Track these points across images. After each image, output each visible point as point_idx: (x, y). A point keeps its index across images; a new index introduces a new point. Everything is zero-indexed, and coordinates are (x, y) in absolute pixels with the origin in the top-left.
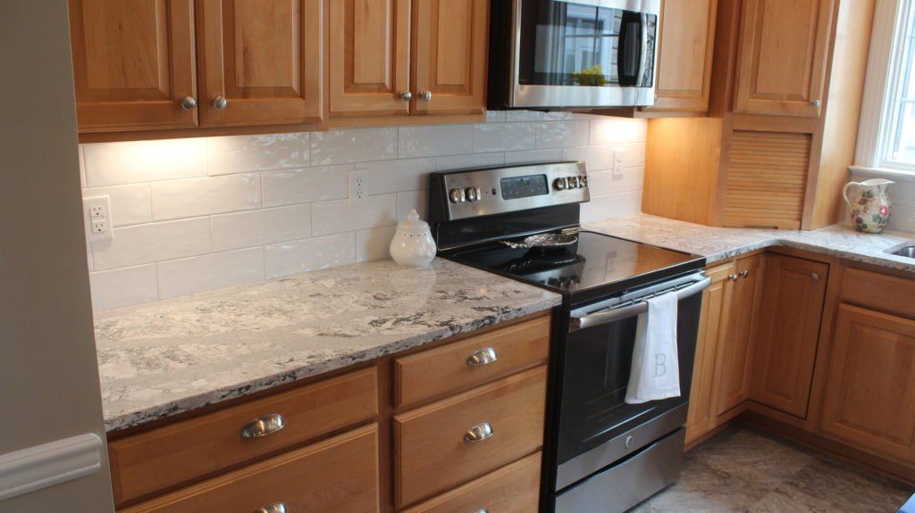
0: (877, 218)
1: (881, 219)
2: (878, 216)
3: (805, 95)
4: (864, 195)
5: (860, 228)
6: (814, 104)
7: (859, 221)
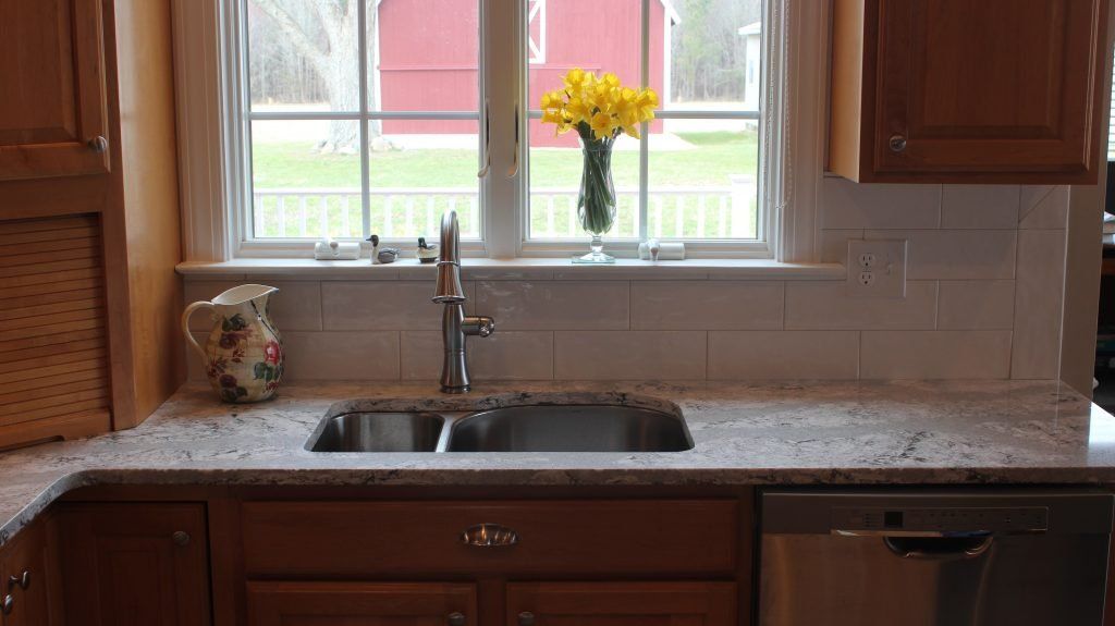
0: (262, 370)
1: (270, 369)
2: (264, 365)
3: (69, 126)
4: (226, 326)
5: (233, 398)
6: (94, 146)
7: (229, 382)
